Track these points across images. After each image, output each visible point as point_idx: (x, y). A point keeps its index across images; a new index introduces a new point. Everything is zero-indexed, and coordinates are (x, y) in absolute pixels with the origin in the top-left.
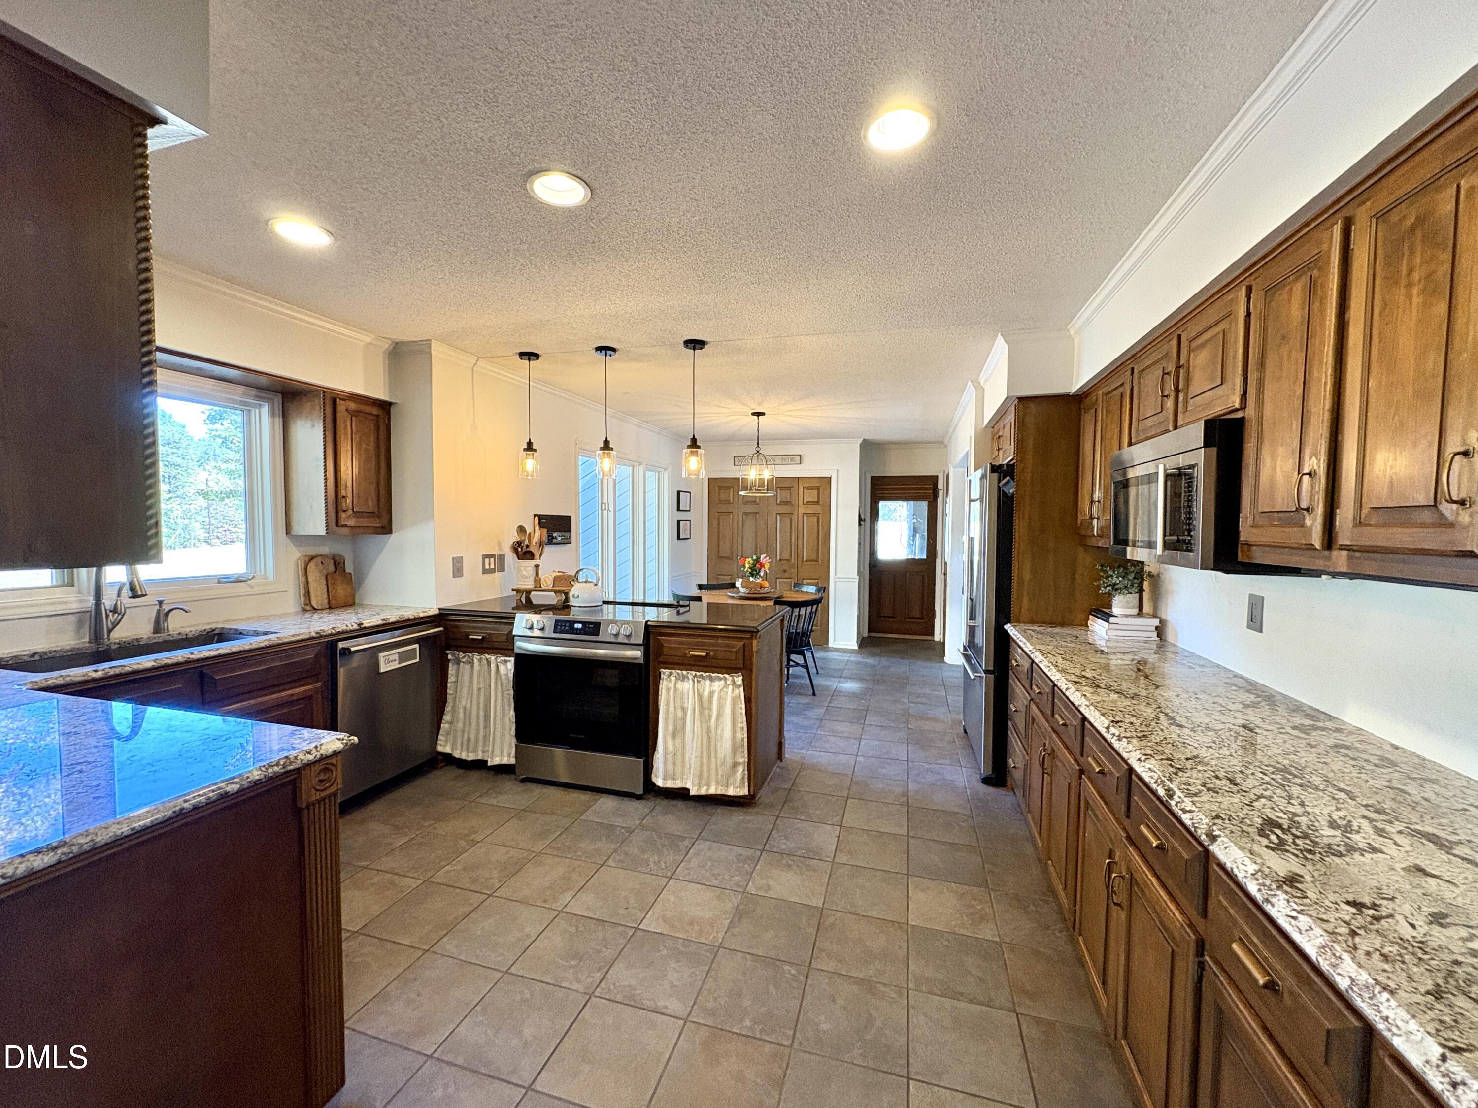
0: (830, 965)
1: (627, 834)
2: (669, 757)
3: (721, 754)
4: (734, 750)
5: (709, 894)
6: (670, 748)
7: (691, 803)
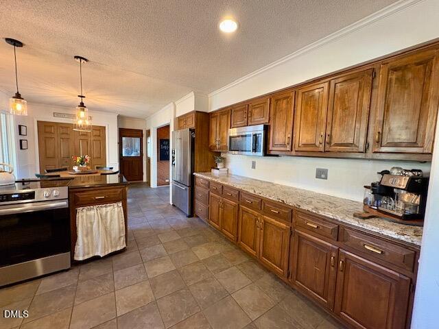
0: (192, 283)
1: (75, 288)
2: (86, 245)
3: (113, 236)
4: (120, 232)
5: (136, 287)
6: (86, 241)
7: (102, 260)
